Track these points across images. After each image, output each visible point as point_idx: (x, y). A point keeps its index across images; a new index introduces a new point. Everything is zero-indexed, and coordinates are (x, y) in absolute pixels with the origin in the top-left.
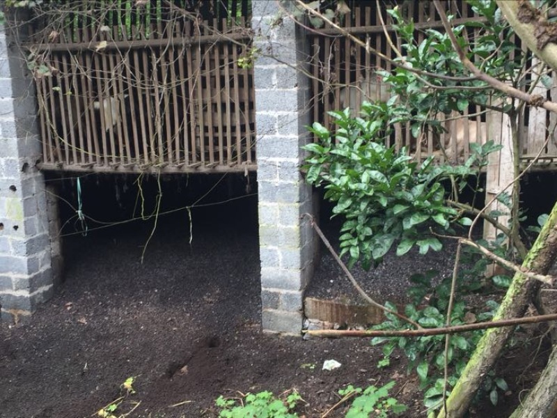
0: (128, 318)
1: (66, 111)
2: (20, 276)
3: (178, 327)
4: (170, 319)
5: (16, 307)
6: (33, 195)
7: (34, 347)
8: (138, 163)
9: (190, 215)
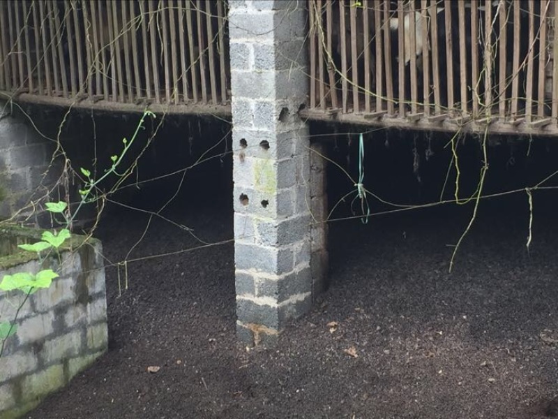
0: (420, 354)
1: (348, 32)
2: (266, 275)
3: (498, 378)
4: (484, 363)
5: (257, 321)
6: (293, 155)
7: (280, 383)
8: (452, 115)
9: (531, 203)
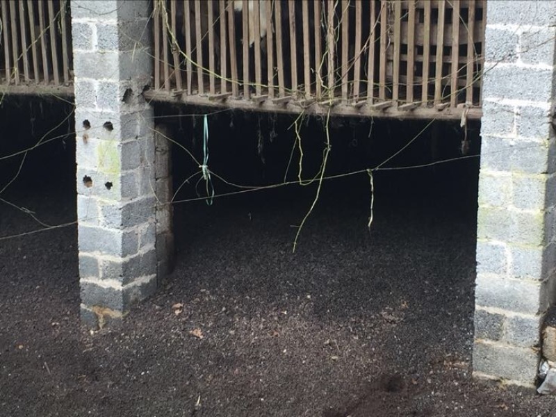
0: (265, 334)
1: (192, 13)
2: (110, 258)
3: (340, 355)
4: (328, 342)
5: (102, 304)
6: (137, 138)
7: (125, 365)
8: (296, 97)
9: (372, 183)
